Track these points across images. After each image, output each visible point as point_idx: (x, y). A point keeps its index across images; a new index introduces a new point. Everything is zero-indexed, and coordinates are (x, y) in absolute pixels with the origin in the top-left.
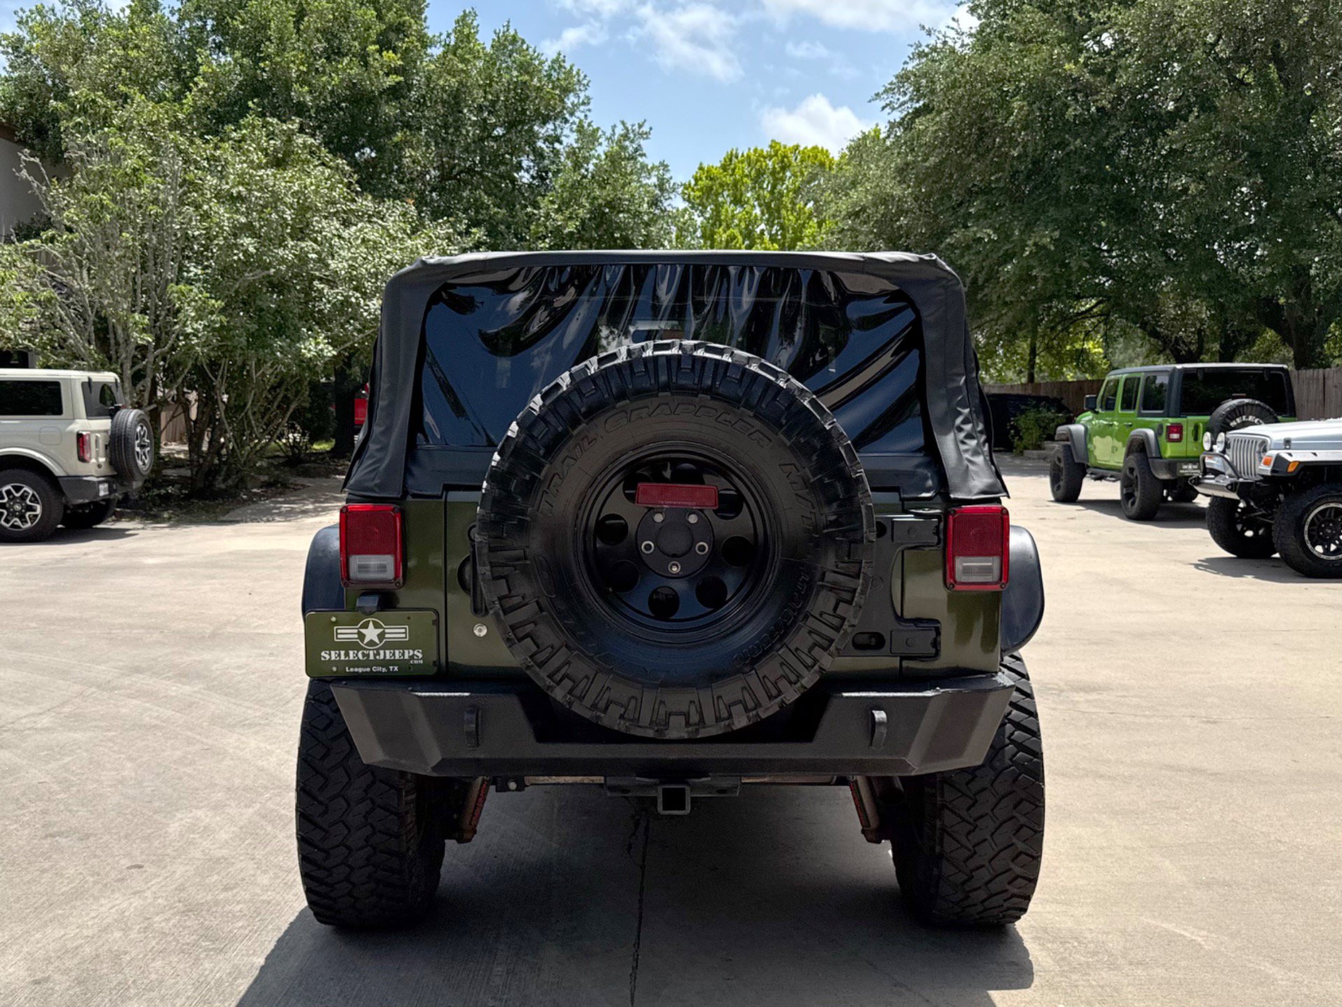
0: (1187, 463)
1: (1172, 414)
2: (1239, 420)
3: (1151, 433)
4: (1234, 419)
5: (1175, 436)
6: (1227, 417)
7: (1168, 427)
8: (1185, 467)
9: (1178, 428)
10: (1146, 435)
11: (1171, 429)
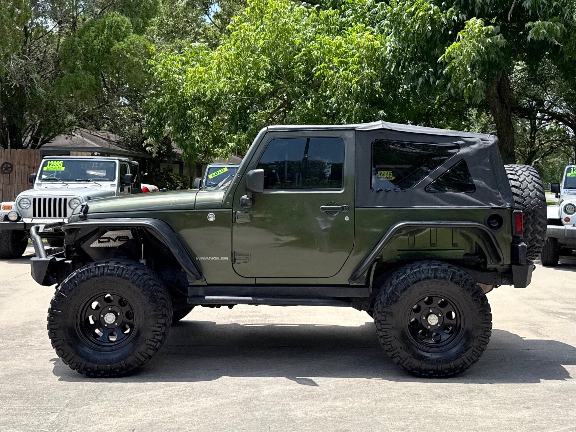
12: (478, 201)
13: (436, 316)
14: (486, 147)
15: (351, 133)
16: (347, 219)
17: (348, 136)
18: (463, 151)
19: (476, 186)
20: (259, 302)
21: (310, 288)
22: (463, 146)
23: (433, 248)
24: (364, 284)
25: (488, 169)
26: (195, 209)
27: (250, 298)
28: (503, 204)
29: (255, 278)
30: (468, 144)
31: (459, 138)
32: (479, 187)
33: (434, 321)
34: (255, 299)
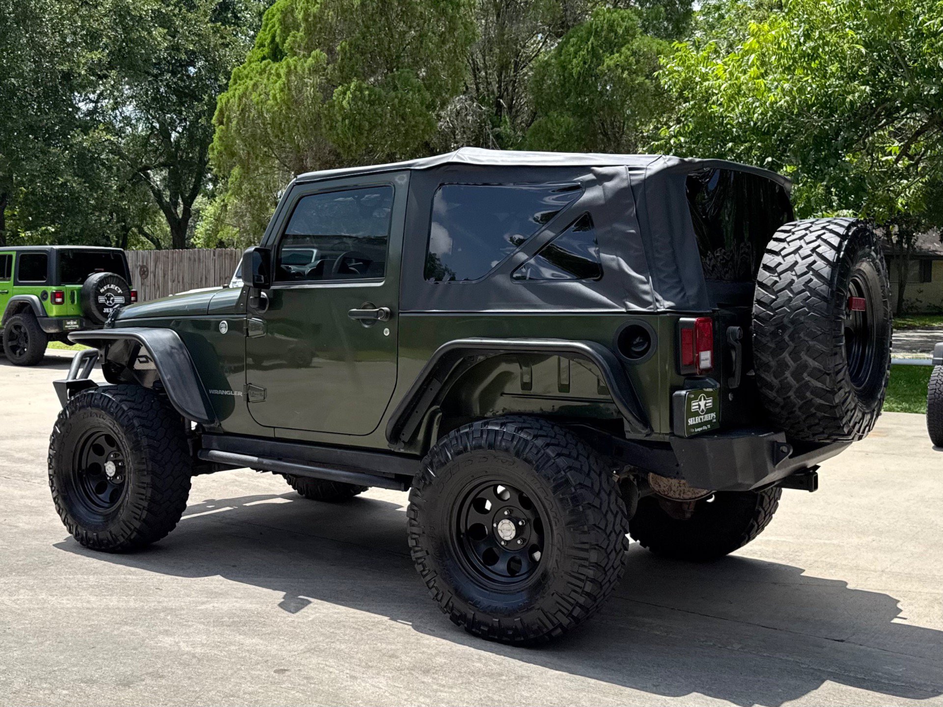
0: (69, 320)
1: (54, 283)
2: (105, 288)
3: (35, 298)
4: (102, 287)
5: (59, 300)
6: (98, 285)
7: (52, 293)
8: (68, 323)
9: (61, 294)
10: (32, 300)
11: (55, 295)
12: (604, 299)
13: (512, 524)
14: (633, 183)
15: (405, 176)
16: (387, 332)
17: (399, 182)
18: (590, 195)
19: (604, 270)
20: (266, 467)
21: (339, 451)
22: (590, 184)
23: (527, 392)
24: (418, 453)
25: (633, 231)
26: (208, 315)
27: (255, 459)
28: (649, 303)
29: (274, 428)
30: (602, 178)
31: (586, 169)
32: (610, 269)
33: (509, 533)
34: (261, 460)
